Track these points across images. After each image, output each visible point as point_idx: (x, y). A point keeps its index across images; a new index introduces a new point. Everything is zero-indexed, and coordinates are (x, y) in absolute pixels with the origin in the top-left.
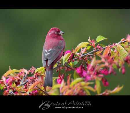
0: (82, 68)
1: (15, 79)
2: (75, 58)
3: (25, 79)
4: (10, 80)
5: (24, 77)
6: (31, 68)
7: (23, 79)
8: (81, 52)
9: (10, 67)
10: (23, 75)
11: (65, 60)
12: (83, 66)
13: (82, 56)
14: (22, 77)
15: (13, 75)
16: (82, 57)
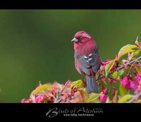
0: (129, 79)
1: (48, 97)
2: (119, 66)
3: (59, 96)
4: (41, 99)
5: (57, 94)
6: (67, 82)
7: (57, 97)
8: (128, 58)
9: (40, 81)
10: (57, 92)
11: (108, 70)
12: (131, 76)
13: (129, 63)
14: (56, 94)
15: (44, 91)
16: (129, 65)
